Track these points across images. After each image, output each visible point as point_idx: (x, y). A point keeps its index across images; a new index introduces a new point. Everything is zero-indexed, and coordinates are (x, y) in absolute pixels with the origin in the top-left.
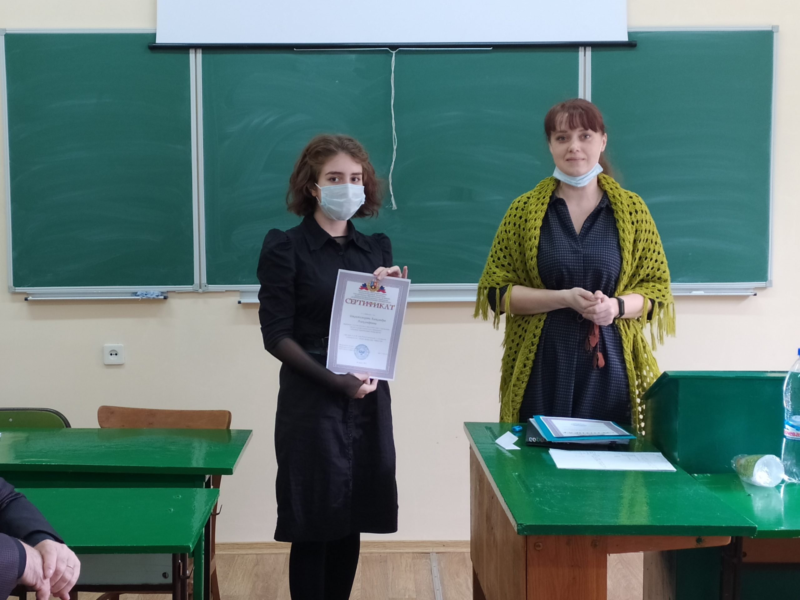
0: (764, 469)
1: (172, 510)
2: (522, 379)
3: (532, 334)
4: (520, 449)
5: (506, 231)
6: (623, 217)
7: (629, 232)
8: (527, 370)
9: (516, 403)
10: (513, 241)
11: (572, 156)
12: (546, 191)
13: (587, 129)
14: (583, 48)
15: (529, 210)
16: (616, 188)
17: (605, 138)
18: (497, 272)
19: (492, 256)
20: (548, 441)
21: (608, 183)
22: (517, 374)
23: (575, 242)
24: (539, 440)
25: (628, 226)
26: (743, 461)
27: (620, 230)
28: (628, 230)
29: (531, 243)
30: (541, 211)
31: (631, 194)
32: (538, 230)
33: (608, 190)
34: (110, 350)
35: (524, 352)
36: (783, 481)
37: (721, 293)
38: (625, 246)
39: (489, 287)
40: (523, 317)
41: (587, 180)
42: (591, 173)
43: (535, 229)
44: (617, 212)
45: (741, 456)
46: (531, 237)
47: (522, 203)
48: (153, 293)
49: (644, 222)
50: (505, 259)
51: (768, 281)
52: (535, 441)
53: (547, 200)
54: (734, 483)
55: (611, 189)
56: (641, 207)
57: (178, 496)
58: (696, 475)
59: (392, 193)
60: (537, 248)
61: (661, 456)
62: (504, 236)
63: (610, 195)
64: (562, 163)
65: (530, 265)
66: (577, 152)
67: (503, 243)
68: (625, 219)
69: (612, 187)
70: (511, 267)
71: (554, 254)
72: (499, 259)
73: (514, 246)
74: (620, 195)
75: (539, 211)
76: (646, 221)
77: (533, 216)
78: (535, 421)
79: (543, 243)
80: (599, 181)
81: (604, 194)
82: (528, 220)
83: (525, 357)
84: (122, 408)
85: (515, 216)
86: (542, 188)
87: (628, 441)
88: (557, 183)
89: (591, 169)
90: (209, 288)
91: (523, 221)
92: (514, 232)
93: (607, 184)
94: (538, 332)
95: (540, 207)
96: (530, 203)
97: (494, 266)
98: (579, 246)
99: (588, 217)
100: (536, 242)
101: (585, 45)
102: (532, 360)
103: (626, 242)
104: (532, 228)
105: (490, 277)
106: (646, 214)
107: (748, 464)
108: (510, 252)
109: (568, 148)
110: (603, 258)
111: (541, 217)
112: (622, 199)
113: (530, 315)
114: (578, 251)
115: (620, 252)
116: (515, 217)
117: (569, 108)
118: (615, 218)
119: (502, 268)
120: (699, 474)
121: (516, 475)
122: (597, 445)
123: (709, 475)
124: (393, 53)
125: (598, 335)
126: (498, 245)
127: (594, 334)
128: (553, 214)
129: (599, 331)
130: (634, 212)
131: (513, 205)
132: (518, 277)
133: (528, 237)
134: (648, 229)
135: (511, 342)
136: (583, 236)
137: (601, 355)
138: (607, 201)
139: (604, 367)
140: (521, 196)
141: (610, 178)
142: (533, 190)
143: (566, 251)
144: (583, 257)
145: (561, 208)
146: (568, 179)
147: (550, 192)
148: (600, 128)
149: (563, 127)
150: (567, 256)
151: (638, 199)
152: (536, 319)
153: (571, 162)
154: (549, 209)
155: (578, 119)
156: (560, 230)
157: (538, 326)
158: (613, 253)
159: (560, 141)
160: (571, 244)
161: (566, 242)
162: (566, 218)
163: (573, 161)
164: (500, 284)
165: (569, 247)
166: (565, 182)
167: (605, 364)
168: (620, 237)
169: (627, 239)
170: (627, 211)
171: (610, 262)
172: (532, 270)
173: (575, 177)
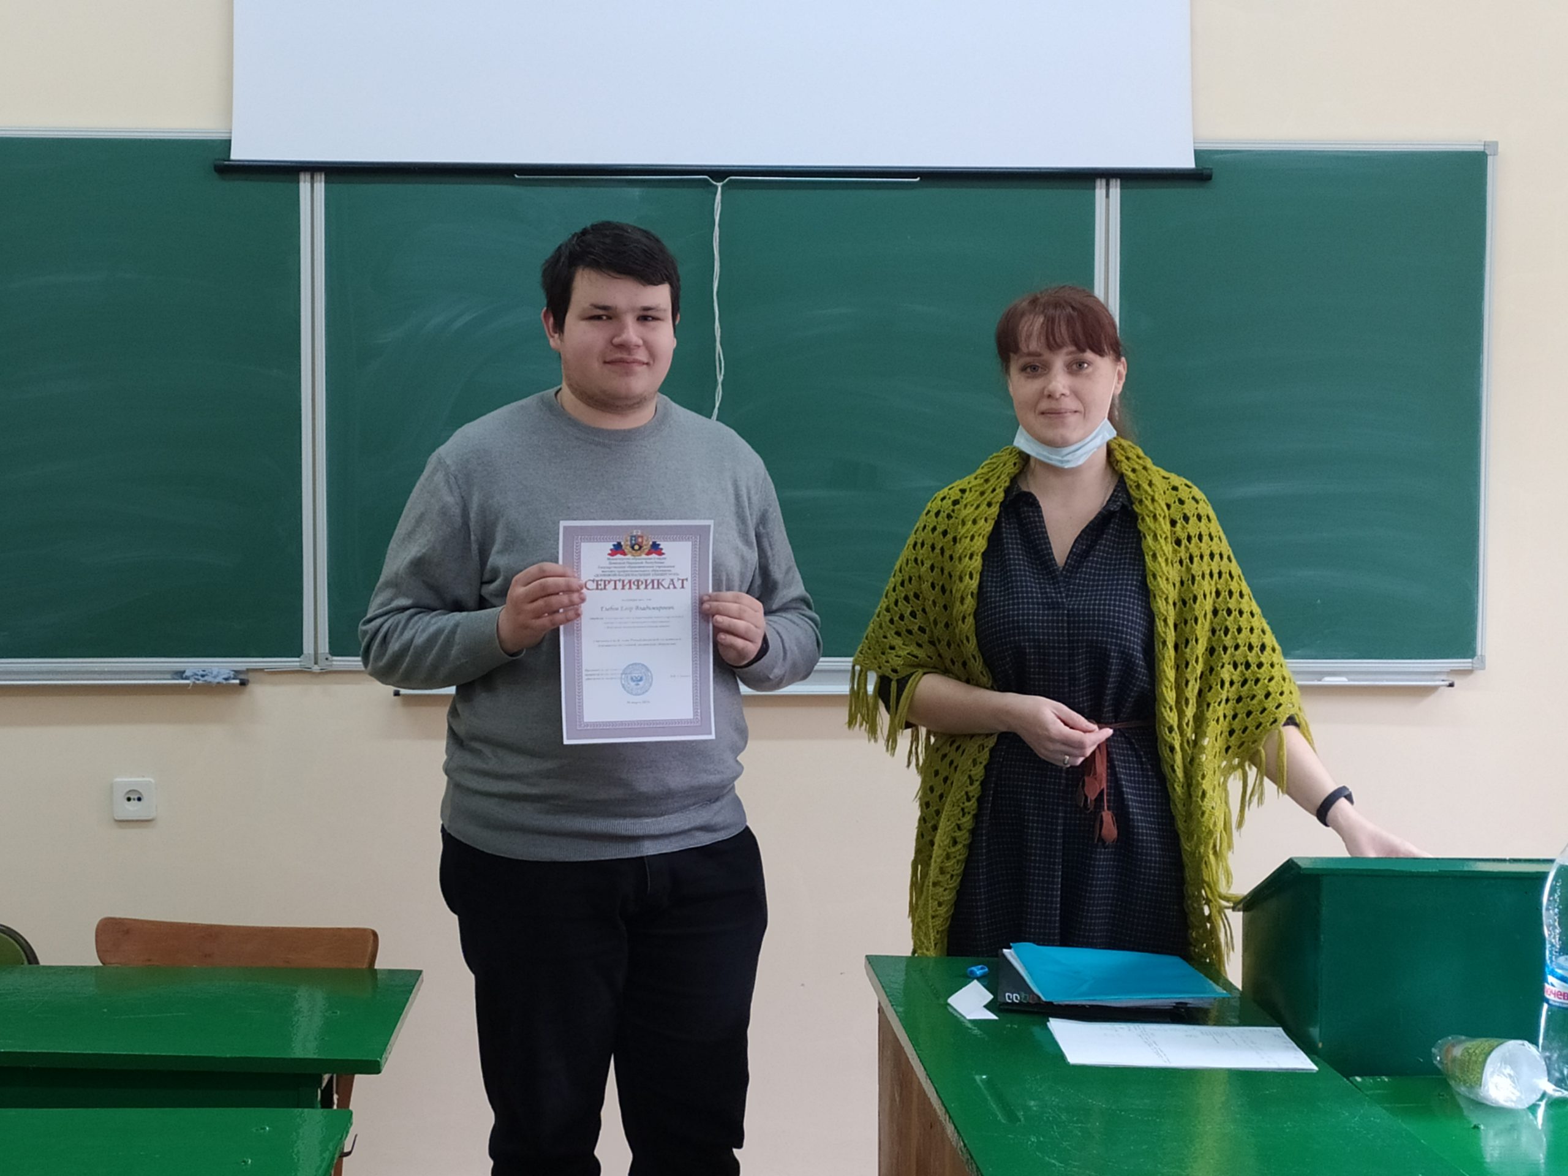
0: (1503, 1070)
1: (250, 1161)
2: (949, 869)
3: (966, 777)
4: (994, 1017)
5: (916, 560)
6: (1155, 527)
7: (1167, 560)
8: (958, 850)
10: (929, 584)
11: (1053, 405)
12: (999, 477)
13: (1083, 351)
14: (1104, 182)
15: (961, 518)
16: (1145, 468)
17: (1122, 366)
18: (896, 647)
19: (888, 610)
20: (1046, 1002)
21: (1128, 458)
22: (939, 860)
23: (1054, 584)
24: (1026, 997)
25: (1164, 548)
26: (1457, 1052)
27: (1148, 555)
28: (1164, 554)
29: (962, 586)
30: (986, 520)
31: (1176, 480)
32: (976, 560)
33: (1126, 472)
34: (128, 790)
35: (952, 813)
36: (1544, 1095)
37: (1382, 680)
38: (1157, 588)
39: (881, 674)
40: (953, 739)
41: (1082, 455)
42: (1091, 440)
43: (971, 558)
44: (1143, 519)
45: (1453, 1038)
46: (963, 575)
47: (948, 502)
48: (219, 672)
49: (1206, 538)
50: (912, 619)
51: (1476, 658)
52: (1017, 1001)
53: (1000, 496)
54: (1441, 1097)
55: (1134, 470)
56: (1197, 509)
57: (263, 1129)
58: (1359, 1079)
60: (975, 596)
61: (1283, 1037)
62: (913, 570)
63: (1132, 483)
64: (1031, 418)
65: (961, 631)
66: (1063, 397)
67: (910, 586)
68: (1159, 532)
69: (1136, 467)
70: (926, 636)
71: (1009, 610)
72: (902, 618)
73: (932, 593)
74: (1150, 484)
75: (981, 519)
77: (967, 530)
78: (1016, 957)
79: (987, 586)
80: (1110, 452)
81: (1119, 482)
82: (958, 537)
83: (954, 824)
84: (147, 922)
85: (934, 529)
86: (993, 470)
88: (1023, 460)
89: (1093, 431)
90: (334, 663)
91: (949, 541)
92: (930, 563)
93: (1126, 461)
94: (979, 772)
95: (983, 511)
96: (965, 502)
97: (893, 632)
98: (1060, 592)
99: (1083, 531)
100: (972, 585)
101: (1108, 175)
102: (969, 831)
103: (1159, 579)
104: (965, 556)
106: (1209, 520)
107: (1470, 1059)
108: (924, 605)
109: (1044, 389)
110: (1109, 617)
111: (983, 533)
112: (1154, 491)
113: (965, 736)
114: (1058, 603)
115: (1149, 603)
116: (933, 533)
117: (1048, 305)
118: (1139, 532)
119: (907, 637)
120: (1365, 1077)
121: (982, 1080)
122: (1149, 1009)
123: (1386, 1080)
124: (716, 187)
125: (1104, 775)
126: (901, 588)
127: (1095, 774)
128: (1012, 526)
129: (1107, 766)
130: (1180, 519)
131: (933, 506)
132: (940, 655)
133: (958, 573)
134: (1216, 552)
135: (929, 792)
136: (1071, 572)
137: (1110, 817)
138: (1125, 496)
139: (1117, 842)
140: (950, 486)
141: (1133, 448)
142: (974, 475)
143: (1033, 603)
144: (1068, 615)
145: (1028, 512)
146: (1045, 453)
147: (1008, 480)
148: (1110, 347)
149: (1034, 345)
150: (1033, 615)
151: (1190, 492)
152: (977, 746)
153: (1050, 417)
154: (1003, 514)
155: (1064, 328)
156: (1023, 560)
157: (979, 760)
158: (1131, 606)
159: (1029, 373)
160: (1045, 588)
161: (1033, 585)
162: (1038, 533)
163: (1054, 415)
164: (899, 670)
165: (1039, 595)
166: (1039, 457)
167: (1119, 834)
168: (1147, 571)
169: (1161, 574)
170: (1164, 517)
171: (1123, 625)
172: (965, 641)
173: (1059, 449)
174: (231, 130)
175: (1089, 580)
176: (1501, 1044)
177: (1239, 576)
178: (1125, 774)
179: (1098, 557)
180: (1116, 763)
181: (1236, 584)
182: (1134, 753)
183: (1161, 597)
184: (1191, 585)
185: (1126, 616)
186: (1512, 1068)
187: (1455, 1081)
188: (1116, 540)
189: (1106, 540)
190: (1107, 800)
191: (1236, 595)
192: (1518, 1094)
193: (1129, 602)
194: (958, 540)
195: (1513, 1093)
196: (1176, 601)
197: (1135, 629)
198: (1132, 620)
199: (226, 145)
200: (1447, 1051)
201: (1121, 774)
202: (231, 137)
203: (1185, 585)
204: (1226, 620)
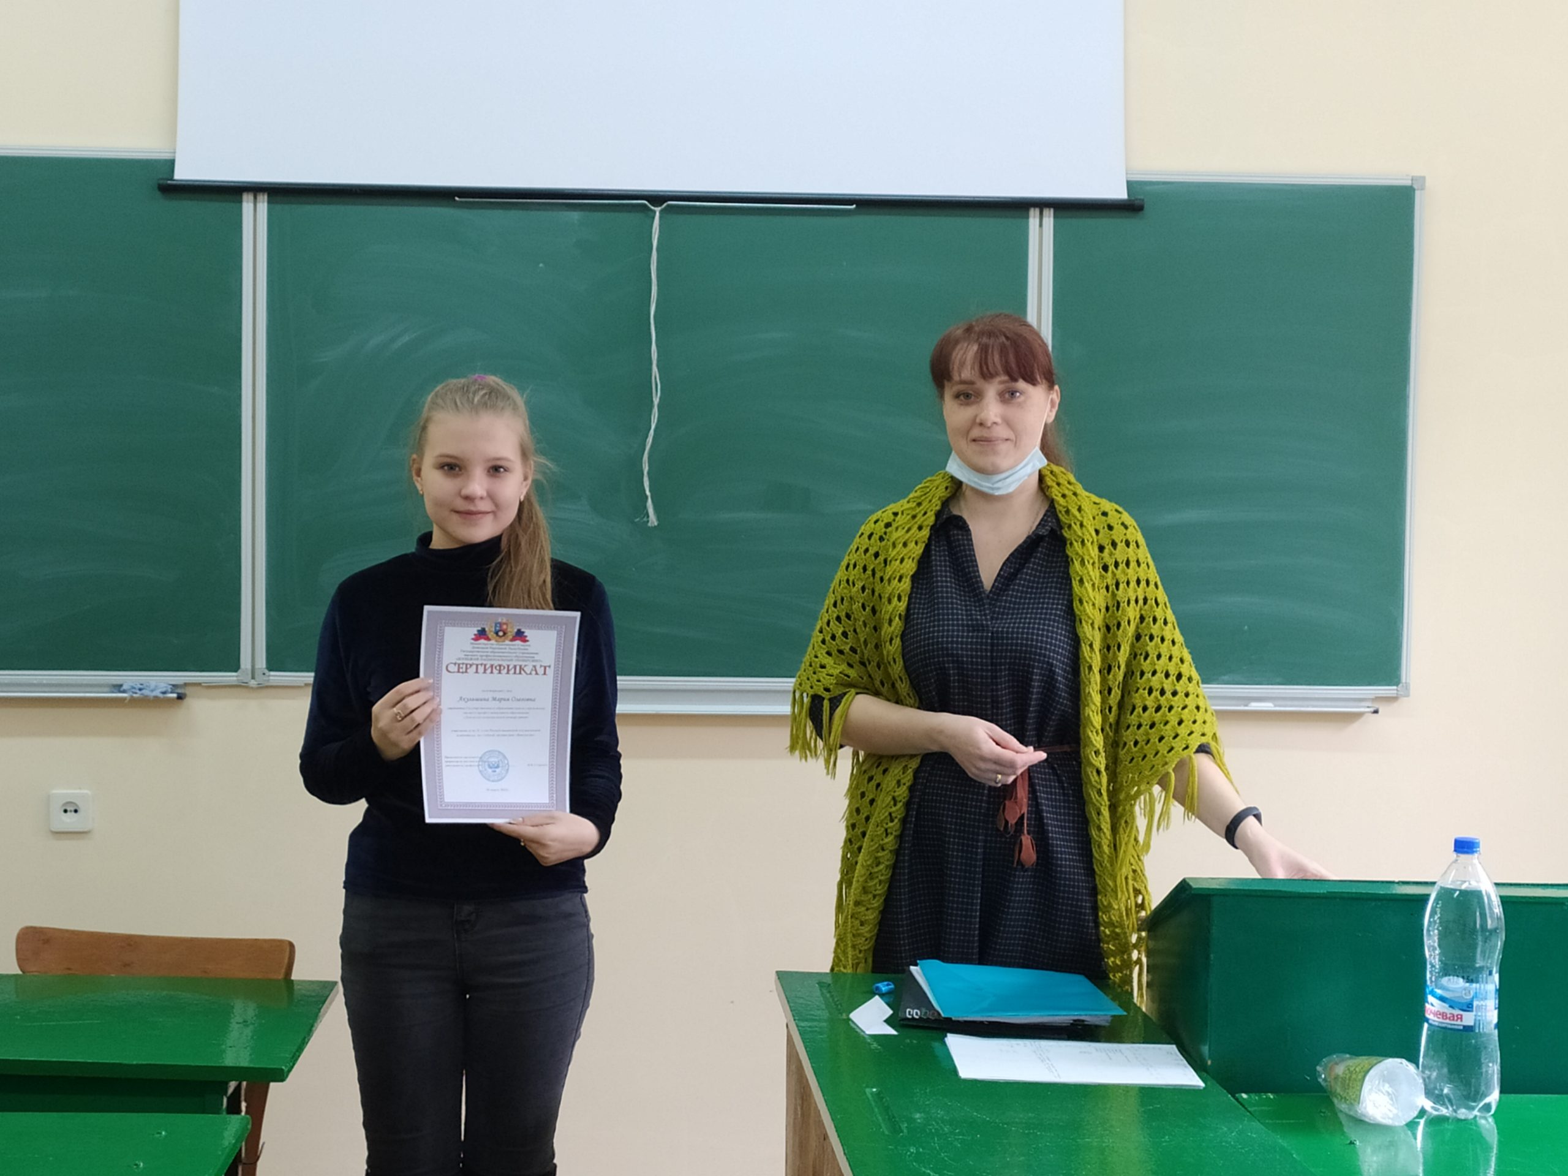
0: (1382, 1088)
1: (142, 1164)
2: (872, 889)
3: (890, 798)
4: (894, 1032)
5: (848, 581)
6: (1083, 553)
7: (1093, 585)
8: (881, 871)
9: (864, 939)
10: (860, 605)
11: (985, 432)
12: (930, 501)
13: (1015, 380)
14: (1037, 211)
15: (893, 541)
16: (1075, 494)
17: (1055, 394)
18: (827, 666)
19: (821, 632)
20: (945, 1018)
21: (1058, 484)
23: (980, 606)
24: (926, 1014)
25: (1091, 573)
26: (1340, 1070)
27: (1075, 580)
28: (1091, 580)
29: (890, 608)
30: (916, 543)
31: (1107, 505)
32: (905, 583)
33: (1057, 498)
34: (64, 802)
35: (876, 833)
36: (1422, 1112)
37: (1308, 706)
38: (1083, 613)
39: (813, 693)
40: (880, 759)
41: (1013, 482)
42: (1021, 469)
43: (900, 580)
44: (1071, 544)
45: (1337, 1057)
46: (892, 597)
47: (881, 524)
48: (156, 686)
49: (1133, 564)
50: (844, 639)
51: (1400, 685)
52: (917, 1017)
53: (931, 519)
54: (1322, 1114)
55: (1064, 496)
56: (1125, 534)
57: (158, 1133)
58: (1244, 1096)
59: (648, 493)
60: (903, 618)
61: (1176, 1054)
62: (845, 591)
63: (1061, 508)
64: (963, 444)
65: (889, 652)
66: (995, 425)
67: (842, 607)
68: (1086, 558)
69: (1066, 492)
70: (857, 656)
71: (934, 632)
72: (833, 637)
73: (862, 614)
74: (1080, 510)
75: (912, 541)
76: (1138, 561)
77: (898, 553)
78: (922, 974)
79: (914, 608)
80: (1041, 478)
81: (1049, 506)
82: (889, 559)
83: (877, 845)
84: (67, 931)
85: (867, 551)
86: (925, 494)
87: (1110, 1019)
88: (955, 485)
89: (1023, 460)
90: (271, 678)
91: (880, 563)
92: (862, 584)
93: (1057, 487)
94: (902, 792)
95: (913, 534)
96: (897, 525)
97: (824, 652)
98: (985, 615)
99: (1012, 555)
100: (900, 607)
101: (1042, 204)
102: (892, 851)
103: (1085, 604)
104: (895, 578)
105: (814, 673)
106: (1138, 546)
108: (855, 625)
109: (976, 416)
110: (1032, 640)
111: (913, 556)
112: (1083, 517)
114: (982, 625)
115: (1074, 628)
116: (865, 555)
117: (982, 333)
118: (1067, 557)
119: (838, 657)
120: (1251, 1094)
121: (872, 1093)
122: (1045, 1026)
123: (1272, 1097)
124: (654, 212)
125: (1025, 800)
126: (833, 608)
127: (1016, 797)
128: (942, 548)
129: (1029, 791)
130: (1108, 545)
131: (866, 529)
132: (870, 676)
133: (887, 595)
134: (1143, 578)
135: (855, 814)
136: (998, 595)
137: (1030, 841)
138: (1054, 521)
139: (1036, 866)
140: (884, 510)
141: (1065, 474)
142: (907, 499)
143: (958, 625)
144: (992, 638)
145: (958, 535)
146: (976, 480)
147: (939, 503)
148: (1042, 376)
149: (967, 373)
150: (958, 636)
151: (1120, 518)
152: (901, 767)
153: (981, 445)
154: (933, 537)
155: (997, 357)
156: (951, 582)
157: (903, 781)
158: (1055, 630)
159: (962, 400)
160: (971, 610)
161: (959, 607)
162: (966, 556)
163: (984, 442)
164: (831, 689)
165: (965, 617)
166: (969, 483)
167: (1038, 858)
168: (1074, 595)
169: (1087, 599)
170: (1092, 543)
171: (1046, 649)
172: (892, 663)
173: (990, 476)
174: (175, 149)
175: (1015, 603)
176: (1380, 1062)
177: (1165, 604)
178: (1047, 799)
179: (1025, 580)
180: (1038, 788)
181: (1162, 611)
182: (1056, 778)
183: (1087, 622)
184: (1116, 612)
185: (1049, 640)
186: (1391, 1086)
187: (1338, 1098)
188: (1045, 563)
189: (1034, 563)
190: (1027, 824)
191: (1160, 622)
192: (1395, 1111)
193: (1053, 627)
194: (888, 563)
195: (1390, 1110)
196: (1101, 627)
197: (1058, 653)
198: (1055, 644)
199: (170, 165)
200: (1331, 1069)
201: (1041, 799)
202: (175, 157)
203: (1110, 611)
204: (1147, 645)
